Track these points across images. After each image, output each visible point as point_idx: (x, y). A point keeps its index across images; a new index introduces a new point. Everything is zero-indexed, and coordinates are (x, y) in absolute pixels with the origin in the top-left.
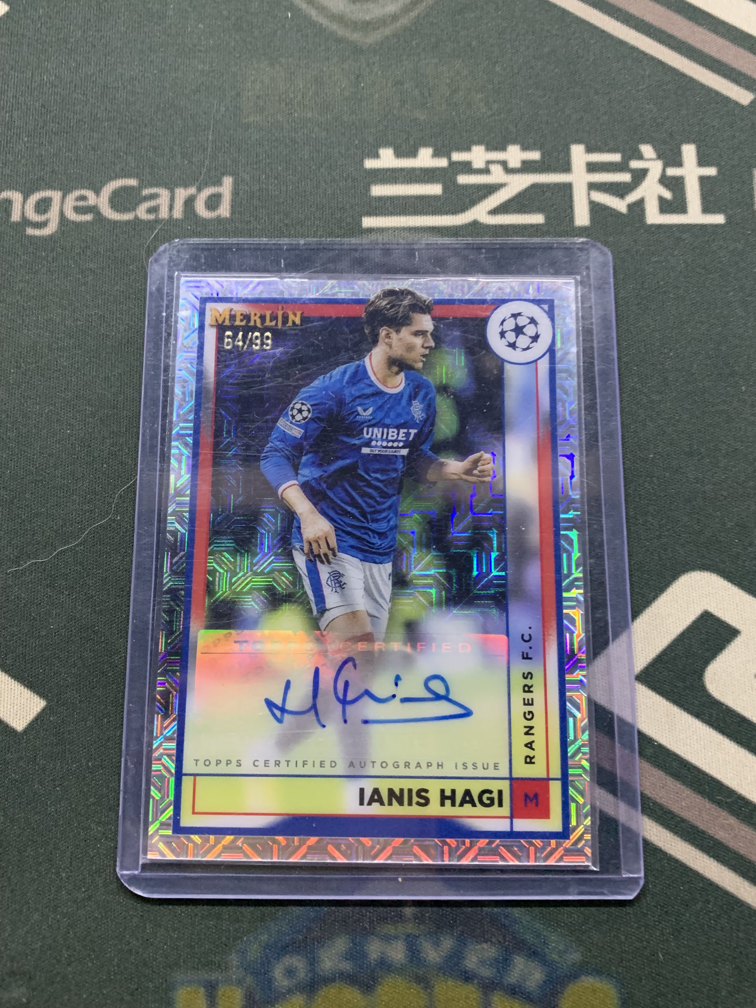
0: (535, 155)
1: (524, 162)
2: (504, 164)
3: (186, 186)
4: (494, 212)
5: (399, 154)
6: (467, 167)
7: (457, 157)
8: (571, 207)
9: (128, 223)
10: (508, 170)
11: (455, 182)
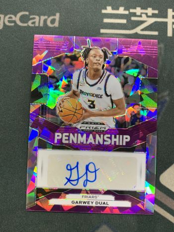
0: (156, 12)
1: (153, 14)
2: (146, 14)
3: (44, 15)
4: (142, 30)
5: (113, 9)
6: (134, 15)
7: (132, 11)
8: (167, 30)
9: (25, 27)
10: (148, 16)
11: (130, 20)
